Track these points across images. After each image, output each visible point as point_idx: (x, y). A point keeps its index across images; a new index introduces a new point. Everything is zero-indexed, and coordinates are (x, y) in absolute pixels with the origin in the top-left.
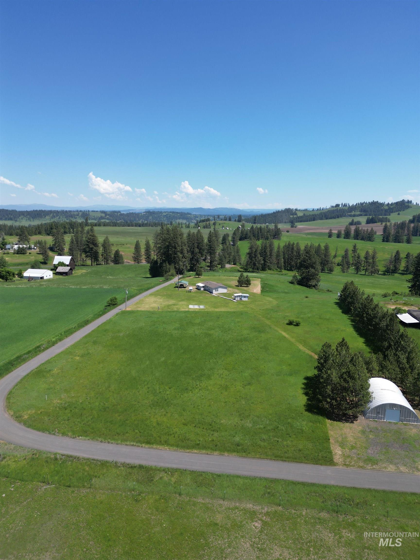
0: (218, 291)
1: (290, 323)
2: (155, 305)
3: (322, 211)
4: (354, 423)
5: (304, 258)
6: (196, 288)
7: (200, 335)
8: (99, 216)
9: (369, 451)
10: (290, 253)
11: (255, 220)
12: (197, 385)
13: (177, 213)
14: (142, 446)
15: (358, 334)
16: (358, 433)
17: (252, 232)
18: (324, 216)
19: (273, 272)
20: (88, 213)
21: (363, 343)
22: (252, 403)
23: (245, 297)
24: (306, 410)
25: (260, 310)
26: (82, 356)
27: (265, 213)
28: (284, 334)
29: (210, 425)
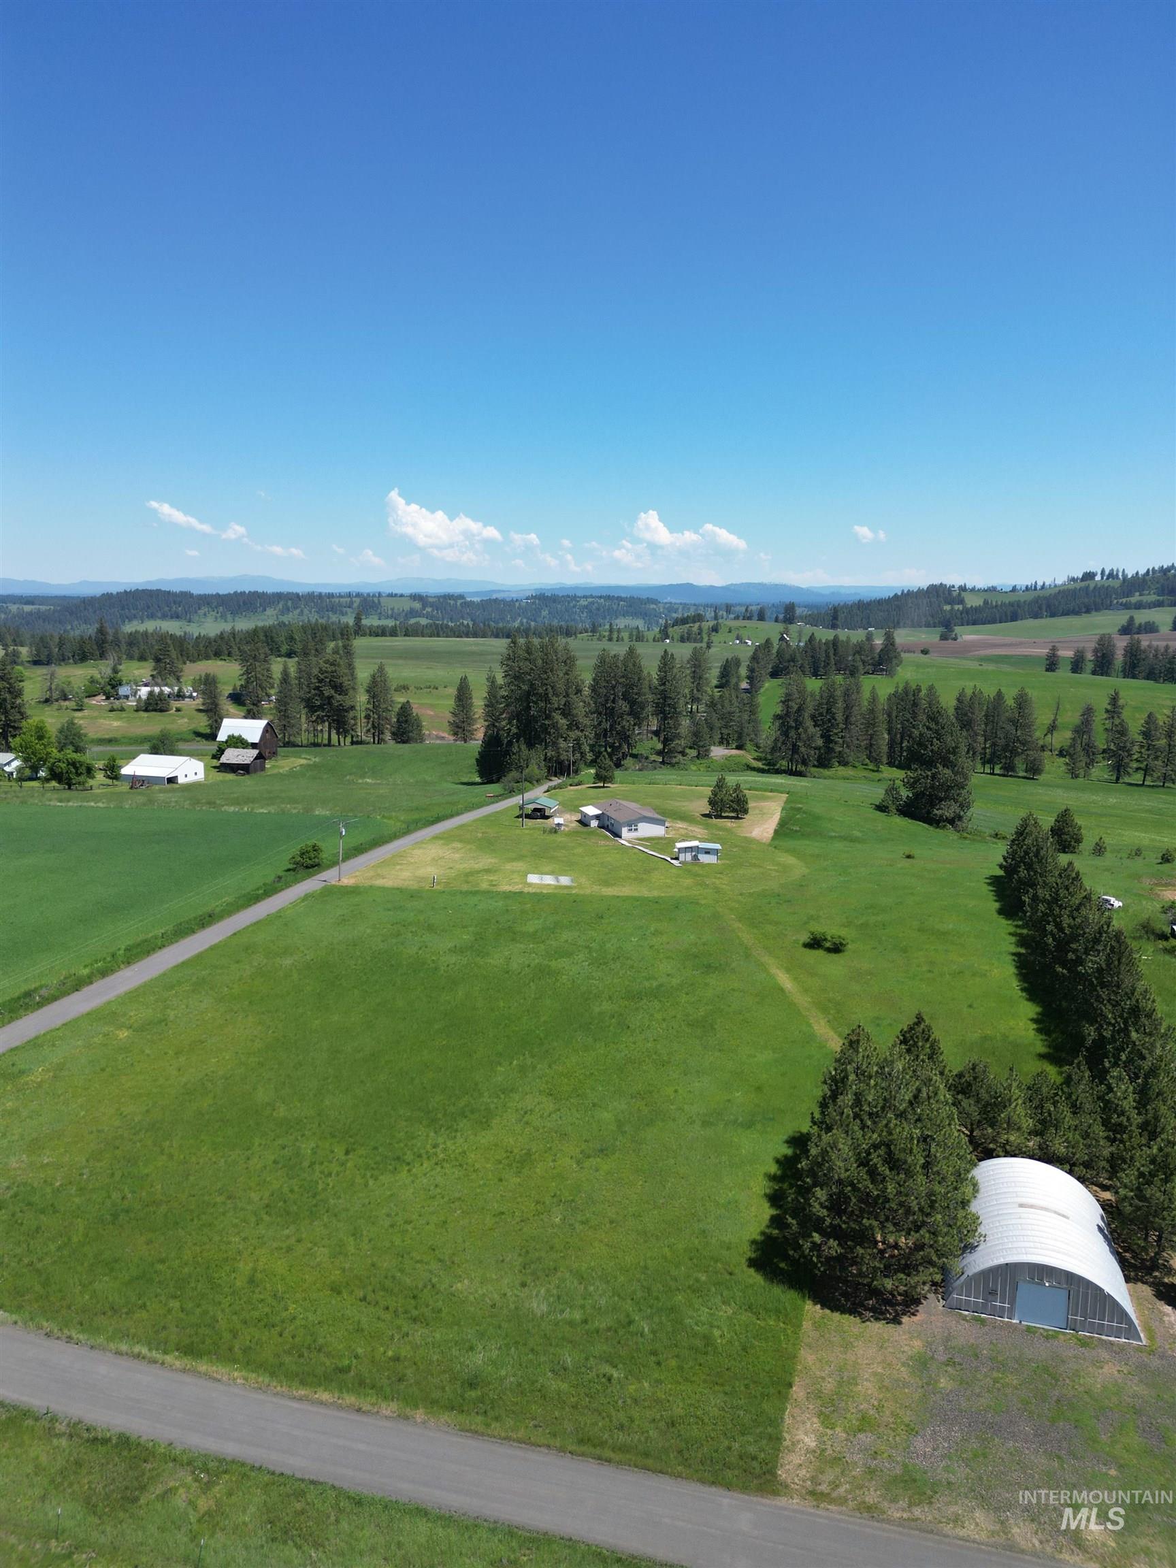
0: (636, 830)
1: (815, 943)
2: (432, 871)
3: (1042, 593)
4: (900, 1323)
5: (921, 735)
6: (580, 821)
7: (519, 973)
8: (407, 608)
9: (919, 1444)
10: (908, 716)
11: (835, 618)
12: (435, 1146)
13: (620, 599)
14: (163, 1363)
15: (1023, 990)
16: (904, 1364)
17: (810, 653)
18: (1044, 607)
19: (851, 773)
20: (376, 600)
21: (1032, 1020)
22: (582, 1223)
23: (708, 852)
24: (752, 1263)
25: (741, 894)
26: (140, 1029)
27: (867, 596)
28: (785, 980)
29: (414, 1297)
